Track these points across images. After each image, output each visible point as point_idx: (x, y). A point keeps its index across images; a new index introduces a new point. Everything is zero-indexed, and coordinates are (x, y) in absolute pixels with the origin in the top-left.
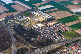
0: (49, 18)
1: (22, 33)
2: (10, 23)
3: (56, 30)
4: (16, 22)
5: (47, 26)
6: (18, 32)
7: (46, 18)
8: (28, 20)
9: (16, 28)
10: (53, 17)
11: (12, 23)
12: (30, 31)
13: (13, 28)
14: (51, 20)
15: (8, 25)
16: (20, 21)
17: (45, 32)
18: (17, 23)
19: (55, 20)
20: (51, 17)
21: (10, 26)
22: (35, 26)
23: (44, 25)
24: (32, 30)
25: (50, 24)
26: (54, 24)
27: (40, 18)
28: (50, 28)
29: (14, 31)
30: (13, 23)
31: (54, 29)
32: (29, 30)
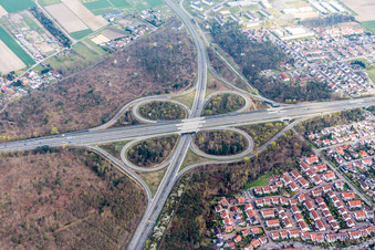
0: (334, 11)
1: (235, 47)
2: (201, 9)
3: (351, 55)
4: (222, 10)
5: (321, 39)
6: (221, 44)
7: (323, 10)
8: (260, 7)
9: (216, 30)
10: (350, 13)
11: (209, 11)
12: (261, 45)
13: (207, 27)
14: (340, 22)
15: (194, 15)
16: (233, 11)
17: (310, 55)
18: (223, 12)
19: (354, 23)
20: (342, 9)
21: (200, 21)
22: (281, 34)
23: (313, 34)
24: (268, 43)
25: (332, 32)
26: (346, 37)
27: (303, 9)
28: (330, 46)
29: (211, 38)
30: (212, 14)
31: (343, 52)
32: (259, 41)
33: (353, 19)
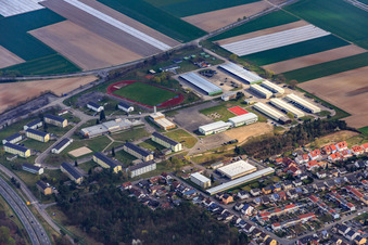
0: (300, 114)
1: (116, 227)
2: (28, 153)
3: (358, 203)
4: (72, 147)
5: (291, 178)
6: (85, 225)
7: (278, 115)
8: (152, 130)
9: (70, 196)
10: (333, 113)
11: (45, 154)
12: (169, 215)
13: (48, 191)
14: (319, 135)
15: (14, 167)
16: (97, 144)
17: (275, 220)
18: (76, 153)
19: (346, 134)
20: (316, 109)
21: (28, 179)
22: (205, 180)
23: (270, 170)
24: (186, 204)
26: (339, 165)
27: (238, 120)
28: (312, 192)
29: (60, 216)
30: (52, 159)
31: (342, 199)
32: (165, 206)
33: (343, 127)
